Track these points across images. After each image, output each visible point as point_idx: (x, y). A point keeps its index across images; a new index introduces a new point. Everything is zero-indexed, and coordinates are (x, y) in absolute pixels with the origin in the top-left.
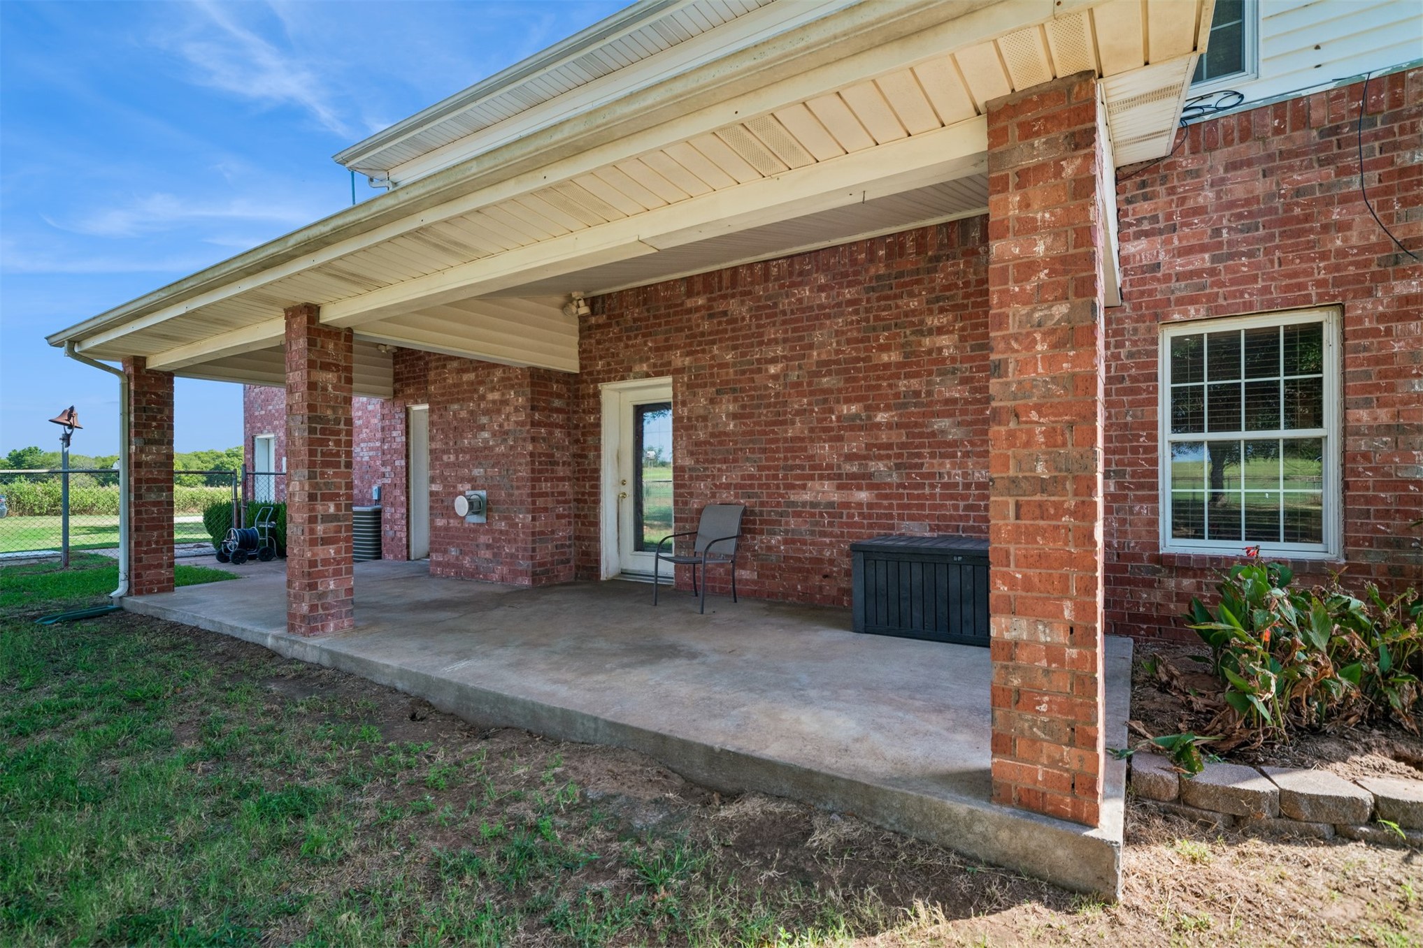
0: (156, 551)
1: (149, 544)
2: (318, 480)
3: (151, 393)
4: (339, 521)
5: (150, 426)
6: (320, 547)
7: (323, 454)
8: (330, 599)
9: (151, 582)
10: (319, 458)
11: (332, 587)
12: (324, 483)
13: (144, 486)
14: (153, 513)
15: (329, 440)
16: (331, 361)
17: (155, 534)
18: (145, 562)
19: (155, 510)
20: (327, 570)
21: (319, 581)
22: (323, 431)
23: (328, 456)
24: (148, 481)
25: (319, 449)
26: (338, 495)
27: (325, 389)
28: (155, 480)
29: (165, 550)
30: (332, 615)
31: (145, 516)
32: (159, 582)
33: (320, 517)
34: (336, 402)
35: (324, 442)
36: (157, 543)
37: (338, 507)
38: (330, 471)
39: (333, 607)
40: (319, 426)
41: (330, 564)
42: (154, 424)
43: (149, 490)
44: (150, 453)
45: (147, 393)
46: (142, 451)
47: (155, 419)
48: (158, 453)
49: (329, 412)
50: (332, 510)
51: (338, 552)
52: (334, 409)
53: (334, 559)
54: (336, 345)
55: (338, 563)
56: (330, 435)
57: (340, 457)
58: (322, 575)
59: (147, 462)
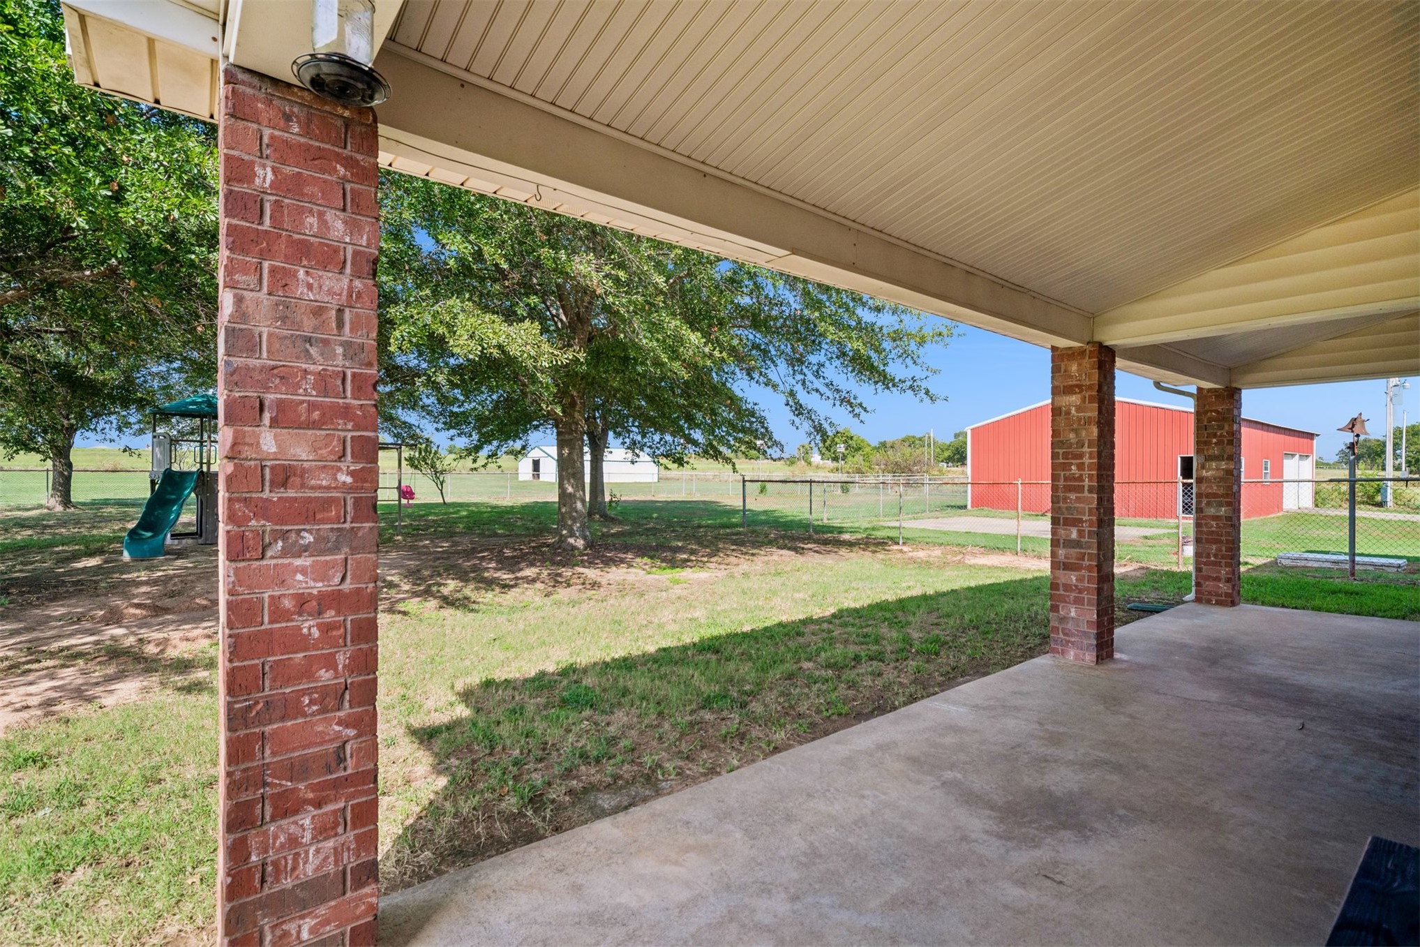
0: (1214, 564)
1: (1208, 556)
2: (1061, 504)
3: (1211, 411)
4: (1081, 547)
5: (1210, 443)
6: (1061, 571)
7: (1066, 479)
8: (1070, 626)
9: (1210, 593)
10: (1062, 483)
11: (1073, 614)
12: (1067, 508)
13: (1205, 501)
14: (1212, 526)
15: (1072, 464)
16: (1074, 383)
17: (1214, 547)
18: (1204, 573)
19: (1214, 523)
20: (1068, 596)
21: (1061, 605)
22: (1065, 456)
23: (1070, 480)
24: (1208, 495)
25: (1062, 473)
26: (1081, 521)
27: (1068, 413)
28: (1215, 495)
29: (1223, 564)
30: (1073, 643)
31: (1205, 529)
32: (1217, 595)
33: (1062, 541)
34: (1079, 424)
35: (1066, 467)
36: (1215, 556)
37: (1081, 533)
38: (1073, 496)
39: (1073, 635)
40: (1061, 451)
41: (1071, 590)
42: (1214, 440)
43: (1208, 504)
44: (1210, 469)
45: (1207, 412)
46: (1203, 467)
47: (1215, 436)
48: (1218, 469)
49: (1072, 436)
50: (1074, 535)
51: (1080, 579)
52: (1076, 431)
53: (1076, 586)
54: (1079, 365)
55: (1080, 591)
56: (1072, 459)
57: (1084, 481)
58: (1063, 599)
59: (1207, 477)
